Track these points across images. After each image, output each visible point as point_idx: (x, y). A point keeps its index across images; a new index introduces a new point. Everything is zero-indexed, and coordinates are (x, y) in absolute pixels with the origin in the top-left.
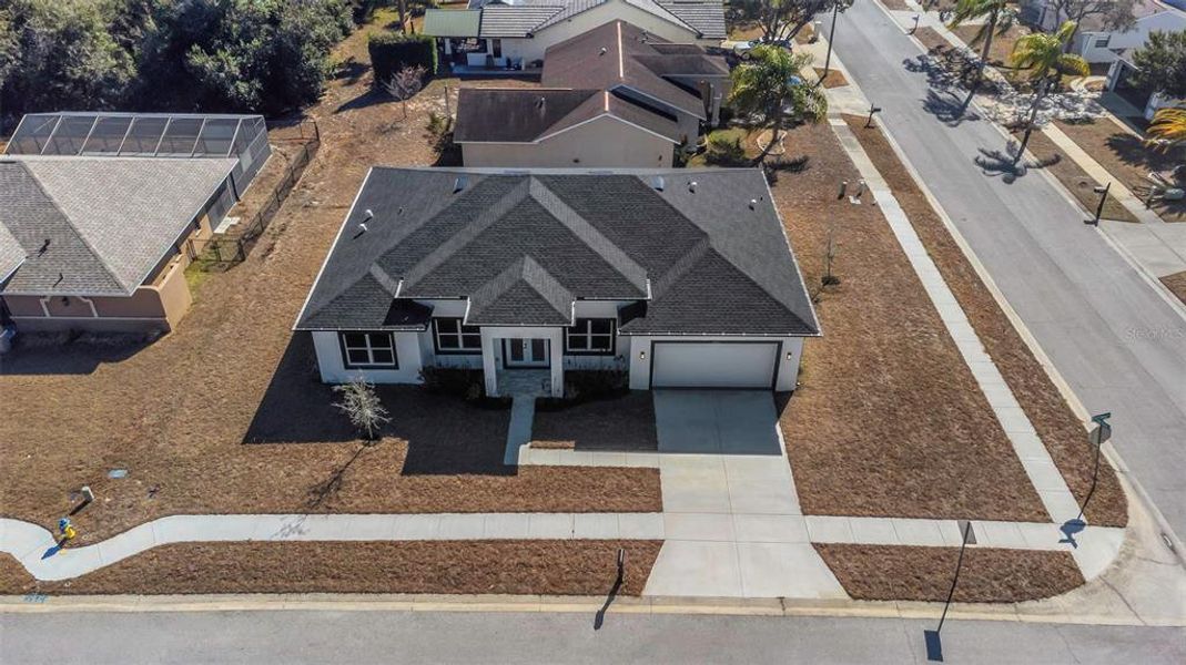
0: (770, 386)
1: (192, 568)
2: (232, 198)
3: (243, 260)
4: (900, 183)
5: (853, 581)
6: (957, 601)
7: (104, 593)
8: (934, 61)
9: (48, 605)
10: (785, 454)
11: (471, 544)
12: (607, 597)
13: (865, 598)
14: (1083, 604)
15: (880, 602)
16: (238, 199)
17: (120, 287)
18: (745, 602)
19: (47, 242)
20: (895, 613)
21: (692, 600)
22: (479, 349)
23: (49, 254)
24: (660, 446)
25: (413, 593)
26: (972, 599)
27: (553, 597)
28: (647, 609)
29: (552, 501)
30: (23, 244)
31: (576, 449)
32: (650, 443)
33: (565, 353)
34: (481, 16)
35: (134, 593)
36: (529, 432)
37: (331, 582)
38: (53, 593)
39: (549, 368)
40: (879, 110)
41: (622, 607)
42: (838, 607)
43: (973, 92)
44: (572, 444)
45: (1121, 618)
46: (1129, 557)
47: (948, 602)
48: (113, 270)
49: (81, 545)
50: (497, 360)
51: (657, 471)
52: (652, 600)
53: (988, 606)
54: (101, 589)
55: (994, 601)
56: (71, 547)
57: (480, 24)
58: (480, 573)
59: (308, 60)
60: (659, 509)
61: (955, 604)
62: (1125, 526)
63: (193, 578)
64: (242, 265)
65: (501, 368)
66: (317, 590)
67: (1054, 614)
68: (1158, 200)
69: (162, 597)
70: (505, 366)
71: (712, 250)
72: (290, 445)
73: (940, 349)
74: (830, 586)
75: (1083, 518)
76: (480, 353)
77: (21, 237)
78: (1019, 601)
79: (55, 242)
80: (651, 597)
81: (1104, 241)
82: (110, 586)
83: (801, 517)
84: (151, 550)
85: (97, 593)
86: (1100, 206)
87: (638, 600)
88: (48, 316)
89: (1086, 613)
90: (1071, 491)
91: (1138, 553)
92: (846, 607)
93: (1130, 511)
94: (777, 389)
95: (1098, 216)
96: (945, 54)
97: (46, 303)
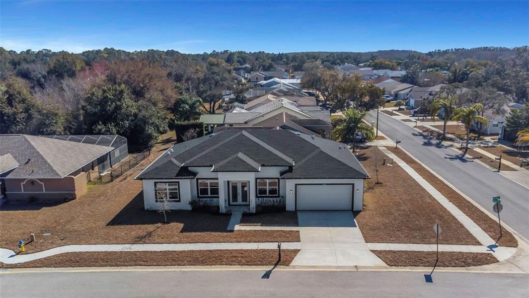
0: (351, 209)
1: (77, 259)
2: (109, 165)
3: (112, 181)
4: (409, 161)
5: (390, 261)
6: (439, 266)
7: (36, 267)
8: (425, 134)
9: (9, 271)
10: (358, 227)
11: (210, 251)
12: (273, 266)
13: (395, 265)
14: (498, 267)
15: (403, 267)
16: (111, 167)
17: (57, 175)
18: (339, 267)
19: (29, 160)
20: (410, 270)
21: (314, 267)
22: (217, 196)
23: (29, 164)
24: (299, 225)
25: (181, 265)
26: (445, 266)
27: (248, 266)
28: (291, 270)
29: (249, 239)
30: (18, 161)
31: (261, 226)
32: (297, 224)
33: (257, 197)
34: (225, 116)
35: (50, 267)
36: (239, 222)
37: (143, 263)
38: (11, 268)
39: (249, 205)
40: (400, 142)
41: (280, 269)
42: (383, 269)
43: (442, 141)
44: (260, 224)
45: (516, 271)
46: (519, 255)
47: (435, 267)
48: (56, 169)
49: (27, 254)
50: (225, 200)
51: (298, 232)
52: (294, 267)
53: (453, 268)
54: (34, 266)
55: (456, 266)
56: (22, 254)
57: (224, 119)
58: (213, 259)
59: (148, 131)
60: (299, 241)
61: (438, 267)
62: (516, 247)
63: (78, 262)
64: (111, 183)
65: (227, 205)
66: (136, 265)
67: (484, 270)
68: (524, 165)
69: (62, 268)
70: (229, 204)
71: (321, 151)
72: (128, 226)
73: (429, 201)
74: (379, 262)
75: (497, 244)
76: (218, 197)
77: (18, 159)
78: (468, 266)
79: (32, 160)
80: (294, 266)
81: (503, 176)
82: (37, 265)
83: (366, 243)
84: (60, 254)
85: (32, 267)
86: (500, 167)
87: (288, 267)
88: (23, 192)
89: (500, 270)
90: (491, 237)
91: (523, 254)
92: (387, 269)
93: (519, 243)
94: (354, 210)
95: (499, 170)
96: (430, 132)
97: (23, 185)
